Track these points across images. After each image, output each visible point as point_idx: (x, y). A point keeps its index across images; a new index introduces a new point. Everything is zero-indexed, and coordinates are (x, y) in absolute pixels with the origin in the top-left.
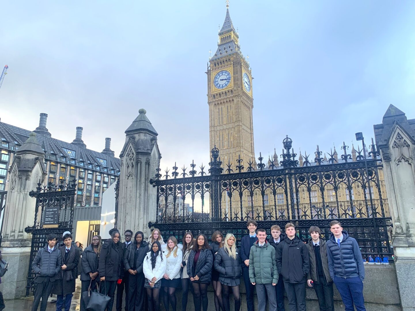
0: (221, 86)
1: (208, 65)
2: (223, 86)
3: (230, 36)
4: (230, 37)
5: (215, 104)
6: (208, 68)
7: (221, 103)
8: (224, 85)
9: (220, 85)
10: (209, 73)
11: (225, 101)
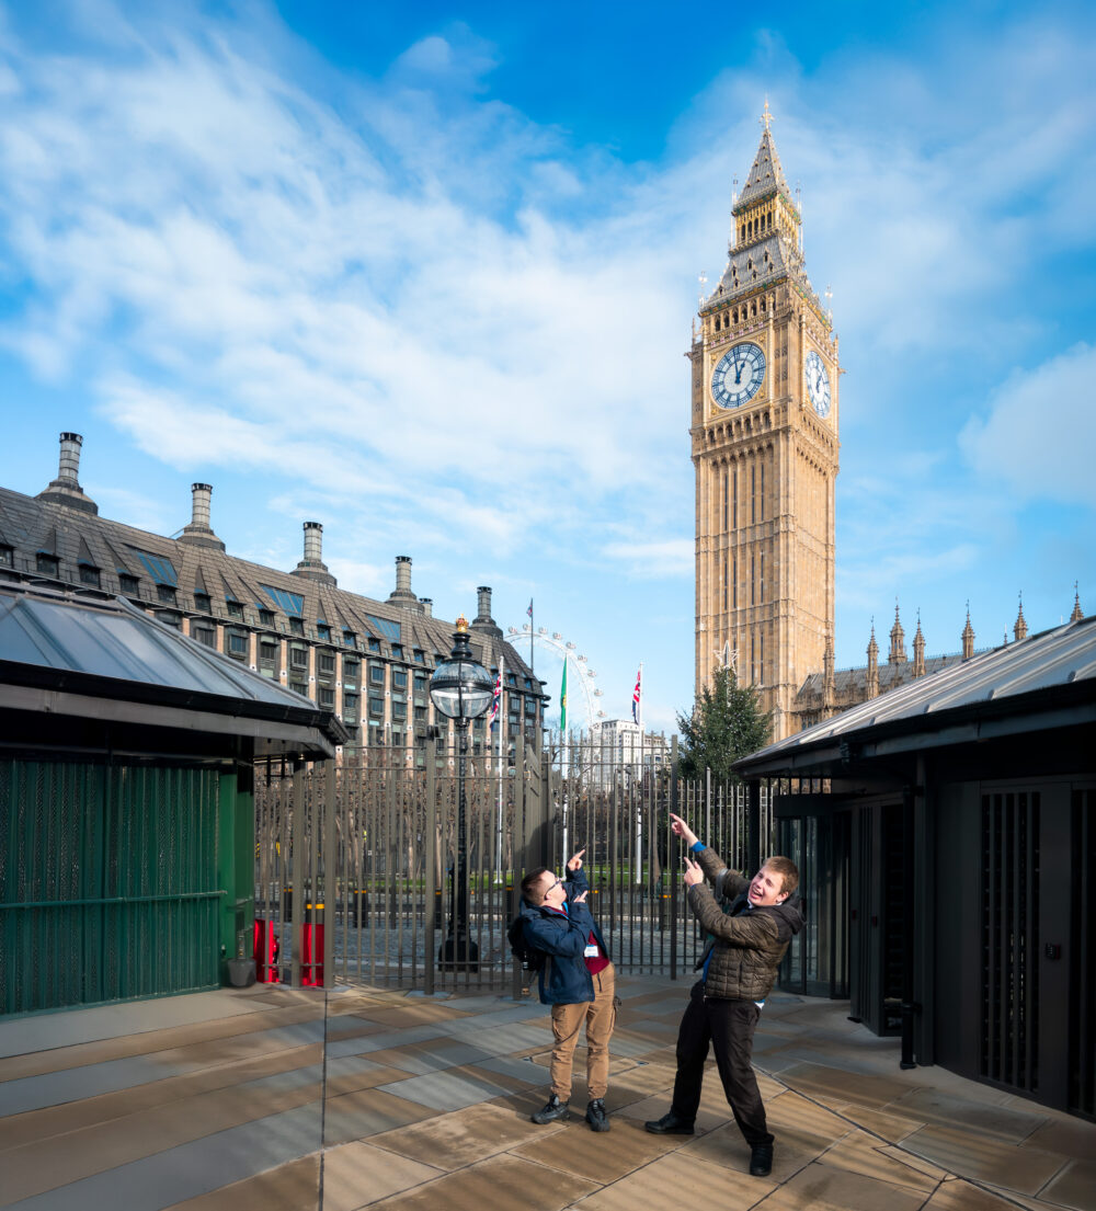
1: (694, 327)
3: (770, 214)
6: (695, 337)
7: (733, 457)
8: (742, 396)
10: (696, 355)
11: (746, 450)
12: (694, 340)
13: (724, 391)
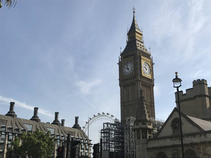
1: (119, 58)
2: (128, 73)
6: (119, 60)
7: (127, 85)
10: (120, 64)
12: (119, 61)
13: (125, 72)
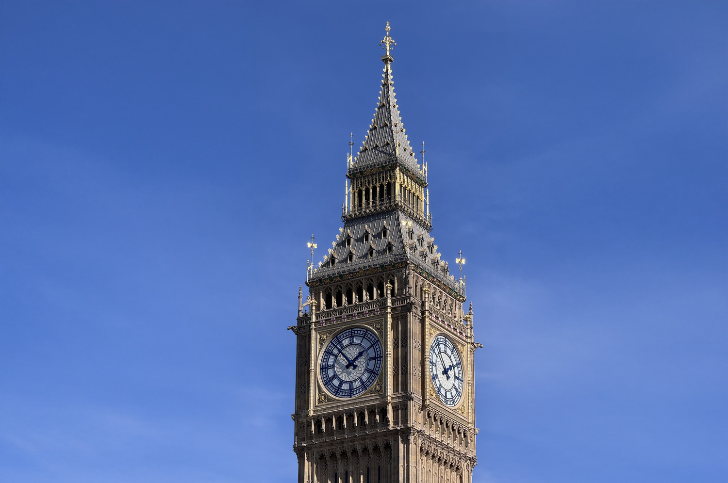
0: (345, 387)
2: (351, 388)
3: (389, 185)
4: (389, 193)
5: (322, 457)
7: (344, 454)
8: (355, 385)
9: (341, 385)
10: (302, 331)
11: (359, 448)
13: (334, 376)
